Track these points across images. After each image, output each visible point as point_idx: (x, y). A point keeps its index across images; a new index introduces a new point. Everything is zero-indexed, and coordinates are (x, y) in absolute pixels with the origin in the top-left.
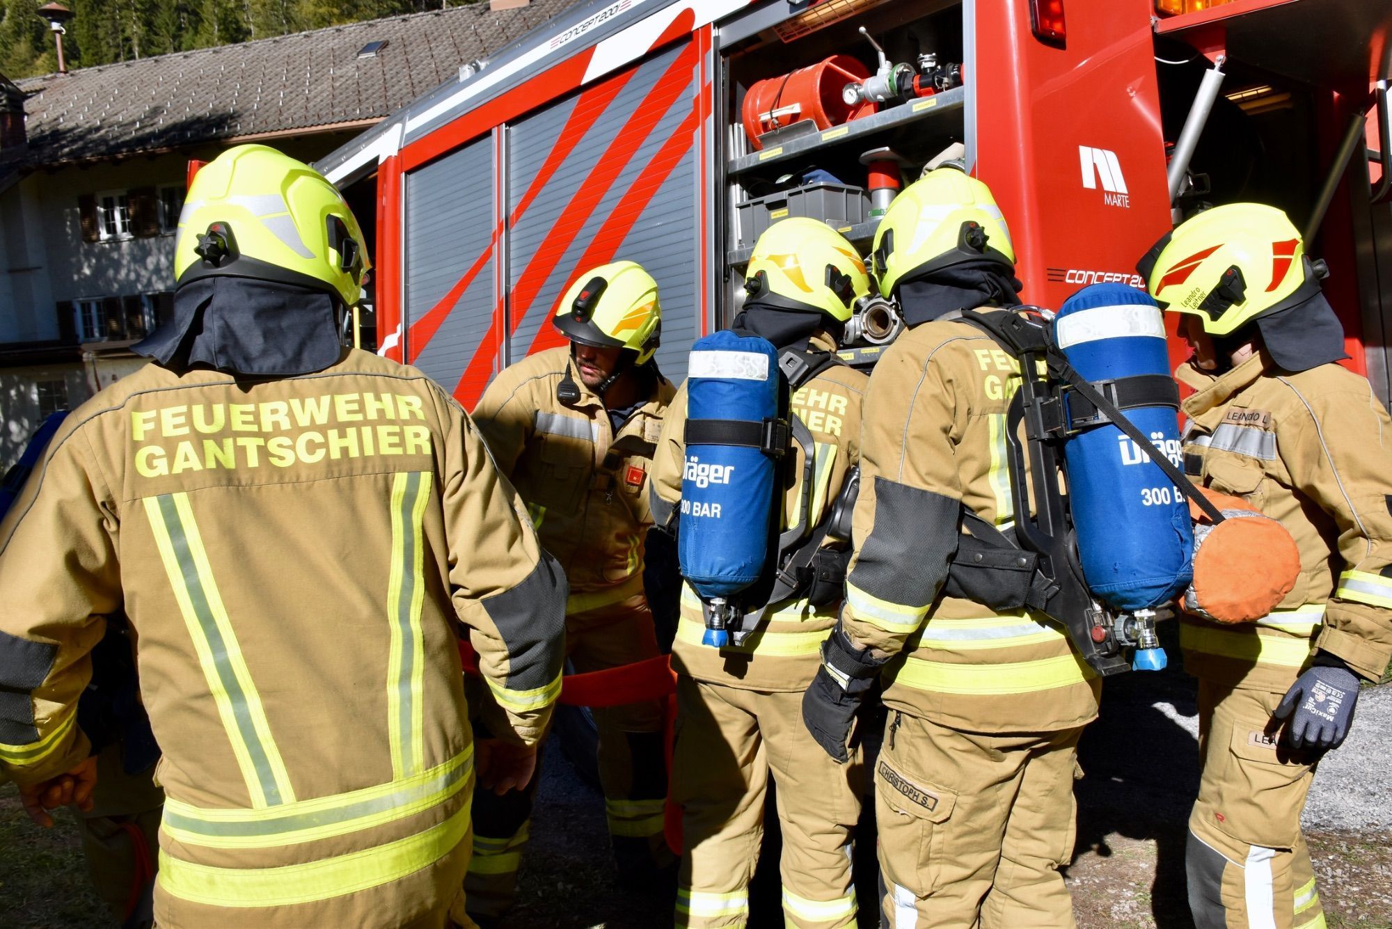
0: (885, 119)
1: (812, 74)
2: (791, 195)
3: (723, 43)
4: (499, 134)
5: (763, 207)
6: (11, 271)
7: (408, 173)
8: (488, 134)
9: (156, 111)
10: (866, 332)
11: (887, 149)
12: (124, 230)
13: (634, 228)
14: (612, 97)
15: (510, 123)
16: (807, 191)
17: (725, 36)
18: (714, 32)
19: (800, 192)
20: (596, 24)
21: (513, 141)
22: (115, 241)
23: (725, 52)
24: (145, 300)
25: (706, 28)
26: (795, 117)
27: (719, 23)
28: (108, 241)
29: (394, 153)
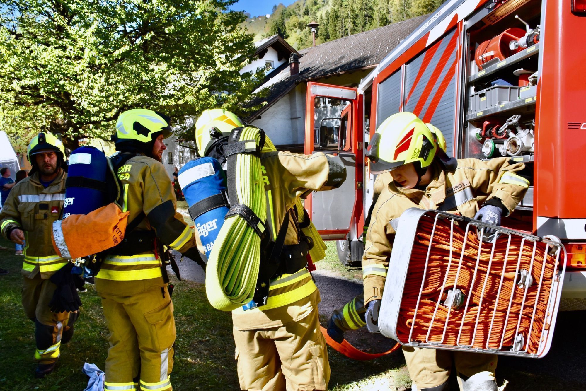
0: (518, 57)
1: (497, 40)
2: (487, 91)
3: (468, 27)
4: (403, 67)
5: (478, 96)
6: (291, 119)
7: (380, 83)
8: (400, 68)
9: (342, 58)
10: (508, 150)
11: (522, 69)
12: (329, 103)
13: (439, 105)
14: (434, 52)
15: (407, 63)
16: (492, 89)
17: (468, 24)
18: (464, 23)
19: (489, 90)
20: (431, 22)
21: (407, 70)
22: (325, 107)
23: (469, 30)
24: (335, 129)
25: (461, 21)
26: (492, 57)
27: (466, 19)
28: (323, 107)
29: (376, 76)
